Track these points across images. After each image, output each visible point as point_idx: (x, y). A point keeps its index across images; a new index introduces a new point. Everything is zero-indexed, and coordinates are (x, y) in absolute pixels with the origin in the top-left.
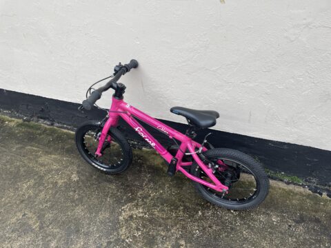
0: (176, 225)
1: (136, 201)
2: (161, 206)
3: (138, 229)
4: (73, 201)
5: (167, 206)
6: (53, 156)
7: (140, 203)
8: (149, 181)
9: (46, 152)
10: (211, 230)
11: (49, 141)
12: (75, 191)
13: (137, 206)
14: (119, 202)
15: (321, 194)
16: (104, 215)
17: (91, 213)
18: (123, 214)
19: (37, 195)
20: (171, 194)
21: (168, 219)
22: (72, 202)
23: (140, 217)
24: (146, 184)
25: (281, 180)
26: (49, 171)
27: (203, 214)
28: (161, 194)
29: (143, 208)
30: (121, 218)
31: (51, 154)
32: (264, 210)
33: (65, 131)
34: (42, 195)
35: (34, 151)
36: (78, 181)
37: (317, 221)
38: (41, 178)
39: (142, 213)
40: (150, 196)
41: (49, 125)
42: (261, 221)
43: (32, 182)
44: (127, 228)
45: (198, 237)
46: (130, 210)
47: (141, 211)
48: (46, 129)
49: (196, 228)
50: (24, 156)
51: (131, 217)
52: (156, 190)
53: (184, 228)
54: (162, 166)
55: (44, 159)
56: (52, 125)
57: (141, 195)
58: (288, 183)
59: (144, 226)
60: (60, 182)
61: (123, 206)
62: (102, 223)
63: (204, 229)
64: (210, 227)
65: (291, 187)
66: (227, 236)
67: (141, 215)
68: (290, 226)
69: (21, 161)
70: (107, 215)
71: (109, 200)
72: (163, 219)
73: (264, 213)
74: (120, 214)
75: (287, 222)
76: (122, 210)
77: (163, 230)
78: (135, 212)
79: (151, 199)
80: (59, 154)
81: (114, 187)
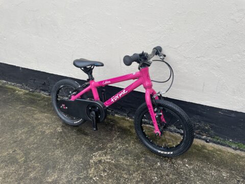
0: (137, 171)
1: (106, 150)
2: (126, 156)
3: (104, 171)
4: (55, 145)
5: (130, 156)
6: (46, 114)
7: (109, 152)
8: (118, 137)
9: (42, 111)
10: (168, 178)
11: (45, 105)
12: (58, 139)
13: (106, 154)
14: (92, 149)
16: (78, 157)
17: (67, 155)
18: (94, 158)
19: (27, 139)
20: (135, 148)
21: (131, 165)
22: (53, 146)
23: (107, 162)
24: (115, 139)
25: (229, 146)
26: (41, 124)
27: (161, 165)
28: (127, 147)
29: (111, 156)
30: (92, 161)
31: (44, 112)
34: (31, 139)
35: (33, 110)
36: (61, 132)
38: (34, 128)
39: (109, 159)
40: (117, 147)
41: (47, 95)
42: (212, 176)
43: (26, 129)
44: (95, 169)
45: (156, 182)
46: (100, 156)
47: (109, 157)
48: (44, 98)
49: (155, 175)
50: (24, 113)
51: (100, 161)
52: (123, 144)
53: (144, 174)
54: (129, 128)
55: (38, 115)
56: (49, 95)
57: (110, 146)
58: (235, 149)
59: (110, 169)
60: (47, 132)
61: (95, 152)
62: (75, 163)
63: (162, 176)
64: (167, 175)
65: (238, 152)
67: (109, 160)
69: (21, 115)
70: (81, 158)
71: (83, 147)
72: (126, 165)
73: (215, 169)
74: (91, 158)
76: (93, 155)
77: (126, 174)
78: (103, 158)
79: (118, 150)
80: (51, 113)
81: (89, 139)
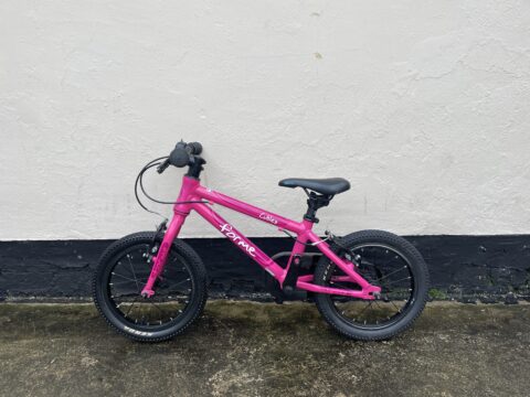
0: (316, 378)
1: (229, 366)
2: (276, 362)
5: (285, 360)
6: (25, 341)
7: (238, 366)
8: (237, 337)
9: (6, 338)
10: (371, 370)
12: (101, 380)
13: (235, 371)
14: (198, 373)
18: (217, 387)
20: (283, 344)
21: (298, 374)
23: (250, 384)
24: (234, 342)
26: (27, 363)
27: (347, 355)
28: (267, 348)
29: (248, 371)
30: (215, 393)
32: (423, 332)
36: (98, 365)
37: (492, 327)
39: (249, 377)
40: (249, 354)
45: (359, 383)
46: (225, 378)
47: (245, 375)
49: (348, 373)
51: (234, 388)
52: (255, 345)
53: (330, 378)
54: (246, 316)
57: (233, 356)
60: (60, 375)
61: (210, 377)
63: (361, 371)
64: (368, 366)
65: (436, 303)
66: (399, 370)
67: (250, 381)
68: (467, 340)
71: (176, 375)
72: (289, 376)
73: (425, 334)
74: (210, 388)
75: (460, 337)
76: (211, 383)
77: (299, 389)
78: (235, 380)
79: (255, 358)
80: (37, 336)
81: (177, 357)
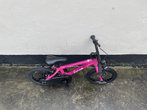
0: (95, 97)
1: (75, 93)
2: (86, 91)
3: (82, 104)
4: (49, 102)
5: (88, 90)
6: (24, 83)
7: (77, 93)
8: (76, 81)
9: (19, 82)
10: (108, 95)
11: (16, 75)
12: (47, 97)
13: (77, 95)
14: (69, 95)
15: (136, 67)
16: (66, 104)
17: (60, 105)
18: (74, 100)
19: (30, 106)
20: (87, 85)
21: (91, 96)
22: (49, 103)
24: (76, 84)
25: (122, 66)
26: (28, 92)
27: (102, 89)
28: (84, 86)
29: (80, 95)
30: (73, 102)
31: (22, 82)
32: (121, 80)
33: (21, 67)
34: (32, 105)
35: (12, 83)
36: (45, 92)
37: (138, 78)
38: (26, 96)
39: (80, 97)
40: (80, 88)
41: (9, 66)
42: (122, 85)
43: (22, 100)
44: (78, 105)
45: (105, 99)
46: (75, 97)
47: (80, 96)
48: (10, 69)
49: (103, 95)
50: (8, 88)
51: (77, 100)
52: (81, 85)
53: (99, 97)
55: (20, 86)
56: (11, 65)
57: (76, 89)
58: (125, 66)
59: (84, 102)
60: (37, 95)
61: (71, 97)
62: (67, 107)
63: (106, 95)
64: (107, 93)
65: (126, 67)
66: (114, 95)
67: (81, 98)
68: (131, 83)
69: (8, 91)
70: (67, 103)
71: (64, 96)
72: (89, 96)
73: (122, 81)
74: (72, 101)
76: (72, 99)
77: (92, 101)
78: (77, 98)
79: (81, 90)
80: (27, 81)
81: (63, 90)
